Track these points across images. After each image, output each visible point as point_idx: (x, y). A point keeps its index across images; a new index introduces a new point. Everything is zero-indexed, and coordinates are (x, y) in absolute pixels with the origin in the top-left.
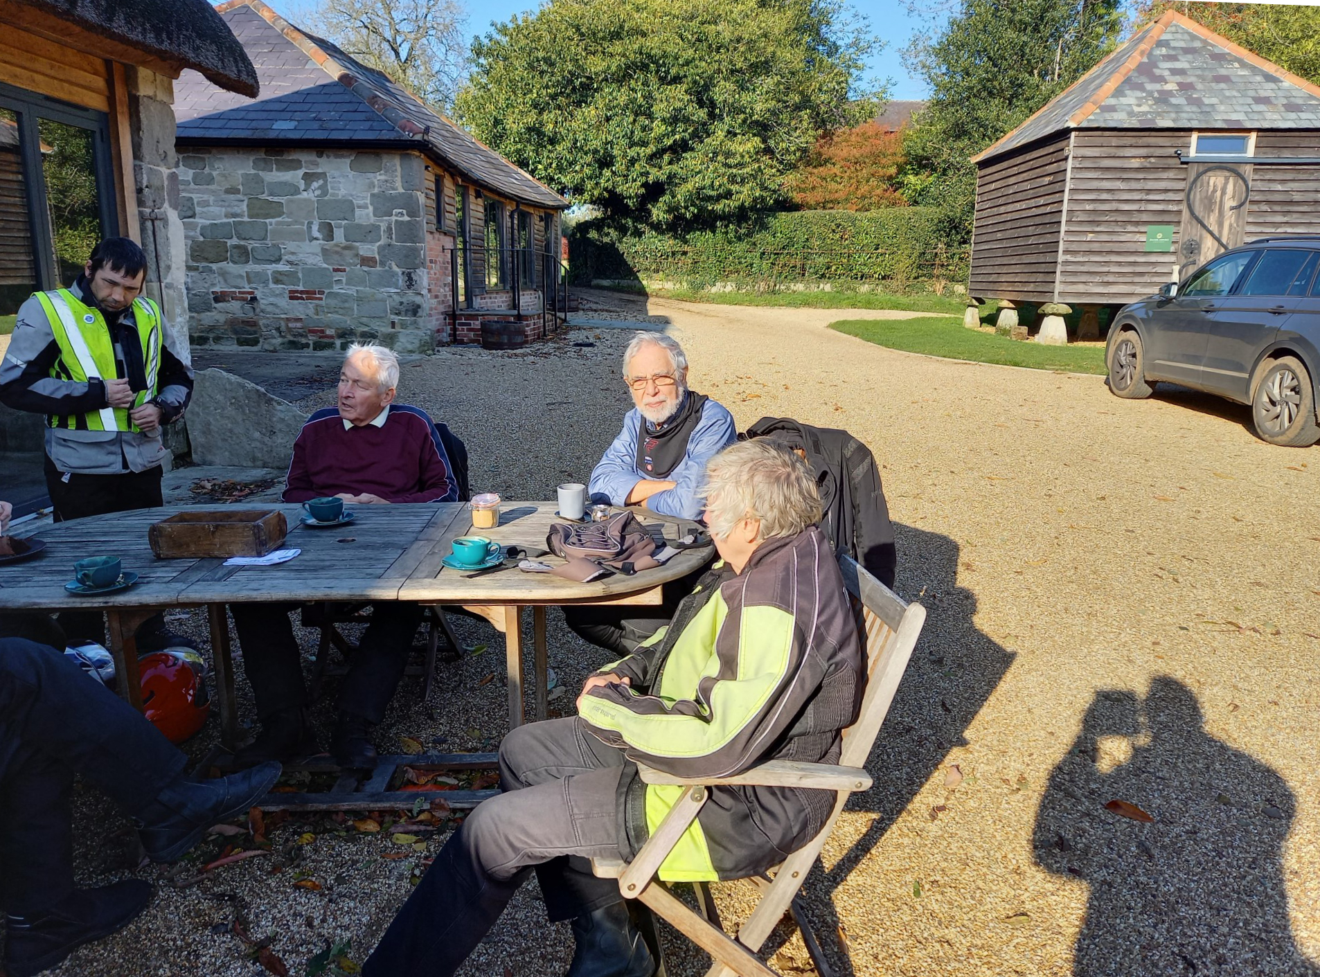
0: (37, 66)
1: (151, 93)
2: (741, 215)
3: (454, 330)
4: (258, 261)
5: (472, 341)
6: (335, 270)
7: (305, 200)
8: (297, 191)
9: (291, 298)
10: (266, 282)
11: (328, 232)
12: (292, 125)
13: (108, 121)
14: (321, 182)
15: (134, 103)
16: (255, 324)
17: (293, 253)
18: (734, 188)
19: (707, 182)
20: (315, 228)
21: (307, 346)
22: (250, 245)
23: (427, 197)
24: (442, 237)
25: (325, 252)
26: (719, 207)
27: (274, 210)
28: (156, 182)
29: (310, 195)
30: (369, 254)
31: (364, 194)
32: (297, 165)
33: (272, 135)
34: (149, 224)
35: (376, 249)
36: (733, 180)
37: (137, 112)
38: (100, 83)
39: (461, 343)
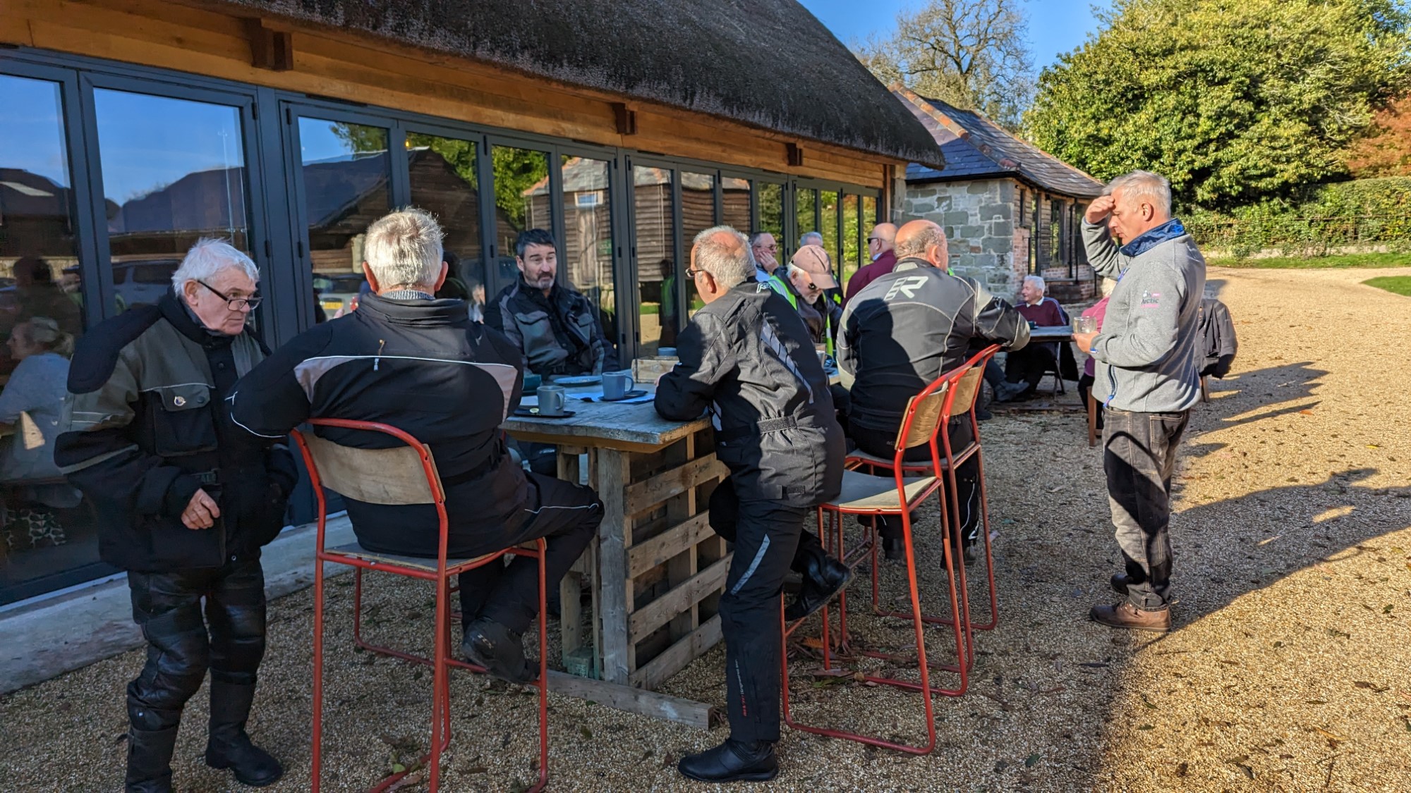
1: (899, 176)
2: (1284, 190)
7: (938, 214)
8: (932, 208)
13: (883, 192)
14: (948, 202)
15: (893, 181)
18: (1279, 167)
19: (1251, 163)
23: (1016, 205)
24: (1023, 230)
26: (1262, 184)
29: (941, 210)
30: (976, 245)
31: (975, 207)
32: (933, 192)
33: (920, 177)
35: (980, 241)
36: (1277, 160)
37: (894, 186)
38: (881, 175)
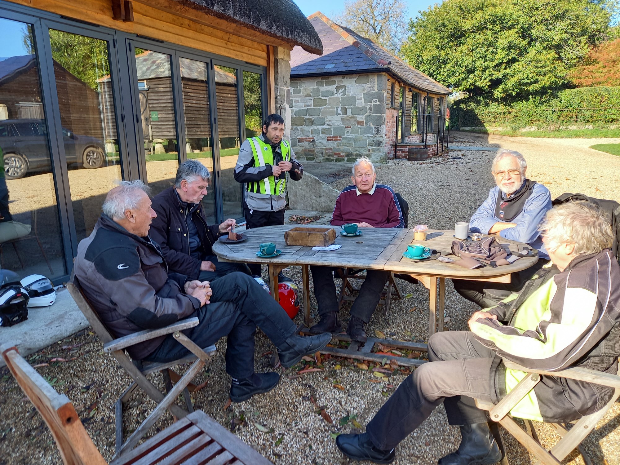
0: (244, 50)
1: (282, 57)
2: (543, 92)
3: (396, 152)
4: (316, 125)
5: (404, 157)
6: (346, 127)
7: (336, 98)
8: (333, 94)
9: (328, 140)
10: (318, 134)
11: (345, 111)
12: (332, 66)
13: (266, 70)
14: (343, 89)
15: (276, 61)
16: (313, 151)
17: (330, 121)
18: (540, 78)
19: (525, 76)
20: (339, 109)
21: (333, 160)
22: (313, 118)
23: (388, 93)
24: (393, 111)
25: (343, 119)
26: (531, 88)
27: (324, 102)
28: (282, 94)
29: (338, 96)
30: (361, 120)
31: (361, 94)
32: (333, 83)
33: (325, 71)
34: (279, 111)
35: (364, 117)
36: (539, 74)
37: (277, 65)
38: (264, 55)
39: (399, 158)
